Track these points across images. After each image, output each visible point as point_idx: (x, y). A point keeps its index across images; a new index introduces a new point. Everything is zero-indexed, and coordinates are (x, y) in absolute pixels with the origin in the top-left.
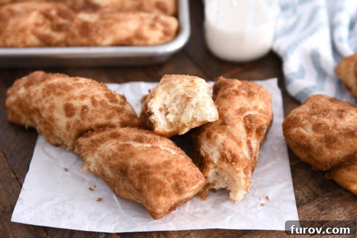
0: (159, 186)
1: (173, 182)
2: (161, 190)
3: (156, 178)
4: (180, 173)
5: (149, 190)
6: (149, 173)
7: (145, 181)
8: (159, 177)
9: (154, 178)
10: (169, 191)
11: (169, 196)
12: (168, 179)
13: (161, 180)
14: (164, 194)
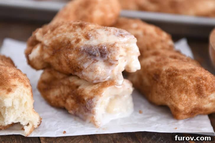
0: (183, 85)
1: (195, 83)
2: (184, 87)
3: (182, 78)
4: (202, 78)
5: (175, 88)
6: (176, 75)
7: (173, 81)
8: (185, 78)
9: (180, 78)
10: (190, 90)
11: (190, 94)
12: (191, 81)
13: (186, 80)
14: (186, 92)
